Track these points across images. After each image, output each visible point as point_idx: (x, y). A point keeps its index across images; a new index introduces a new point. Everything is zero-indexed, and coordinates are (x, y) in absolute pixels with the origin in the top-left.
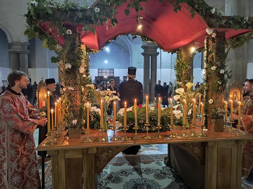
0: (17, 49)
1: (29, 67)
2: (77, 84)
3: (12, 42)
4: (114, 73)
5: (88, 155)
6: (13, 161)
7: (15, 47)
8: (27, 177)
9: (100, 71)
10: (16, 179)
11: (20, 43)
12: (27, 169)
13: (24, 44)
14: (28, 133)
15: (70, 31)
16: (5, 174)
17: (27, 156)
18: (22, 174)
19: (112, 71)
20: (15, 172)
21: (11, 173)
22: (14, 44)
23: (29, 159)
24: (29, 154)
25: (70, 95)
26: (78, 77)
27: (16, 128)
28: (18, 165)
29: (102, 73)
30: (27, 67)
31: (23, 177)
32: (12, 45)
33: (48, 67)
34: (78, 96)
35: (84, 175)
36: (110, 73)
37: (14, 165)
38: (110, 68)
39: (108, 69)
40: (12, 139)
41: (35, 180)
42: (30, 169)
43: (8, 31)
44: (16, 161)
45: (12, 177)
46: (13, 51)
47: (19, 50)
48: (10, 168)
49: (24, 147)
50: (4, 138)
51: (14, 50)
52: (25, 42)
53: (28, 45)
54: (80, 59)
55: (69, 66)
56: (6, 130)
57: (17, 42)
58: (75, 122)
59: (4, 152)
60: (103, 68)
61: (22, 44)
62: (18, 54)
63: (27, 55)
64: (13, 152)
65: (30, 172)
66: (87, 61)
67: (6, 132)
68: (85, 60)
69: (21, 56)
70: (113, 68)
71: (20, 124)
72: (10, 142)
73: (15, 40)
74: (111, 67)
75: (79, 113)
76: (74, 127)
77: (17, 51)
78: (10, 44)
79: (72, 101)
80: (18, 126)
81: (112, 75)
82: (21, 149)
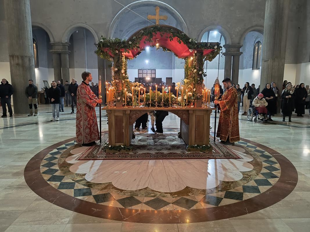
0: (59, 49)
1: (70, 68)
2: (120, 79)
3: (53, 43)
4: (155, 74)
5: (125, 114)
6: (86, 121)
7: (57, 47)
8: (92, 131)
9: (141, 72)
10: (88, 130)
11: (61, 43)
12: (92, 127)
13: (65, 44)
14: (92, 106)
15: (117, 51)
16: (82, 127)
17: (92, 120)
18: (90, 128)
19: (153, 71)
20: (87, 127)
21: (85, 127)
22: (56, 44)
23: (93, 121)
24: (93, 119)
25: (116, 84)
26: (121, 75)
27: (87, 103)
28: (88, 123)
29: (142, 74)
30: (69, 67)
31: (90, 130)
32: (54, 45)
33: (87, 68)
34: (121, 85)
35: (124, 124)
36: (151, 74)
37: (86, 123)
38: (151, 68)
39: (149, 70)
40: (85, 109)
41: (97, 133)
42: (94, 127)
43: (50, 32)
44: (87, 121)
45: (85, 129)
46: (55, 52)
47: (61, 51)
48: (84, 125)
49: (91, 115)
50: (81, 108)
51: (56, 50)
52: (66, 42)
53: (69, 45)
54: (122, 65)
55: (117, 69)
56: (82, 104)
57: (59, 43)
58: (119, 98)
59: (81, 116)
60: (143, 68)
61: (64, 44)
62: (59, 54)
63: (68, 55)
64: (85, 116)
65: (94, 129)
66: (126, 65)
67: (82, 105)
68: (124, 65)
69: (62, 56)
70: (155, 68)
71: (89, 101)
72: (84, 111)
73: (57, 40)
74: (153, 68)
75: (121, 94)
76: (119, 101)
77: (59, 51)
78: (52, 44)
79: (118, 88)
80: (88, 102)
81: (153, 76)
82: (89, 114)
